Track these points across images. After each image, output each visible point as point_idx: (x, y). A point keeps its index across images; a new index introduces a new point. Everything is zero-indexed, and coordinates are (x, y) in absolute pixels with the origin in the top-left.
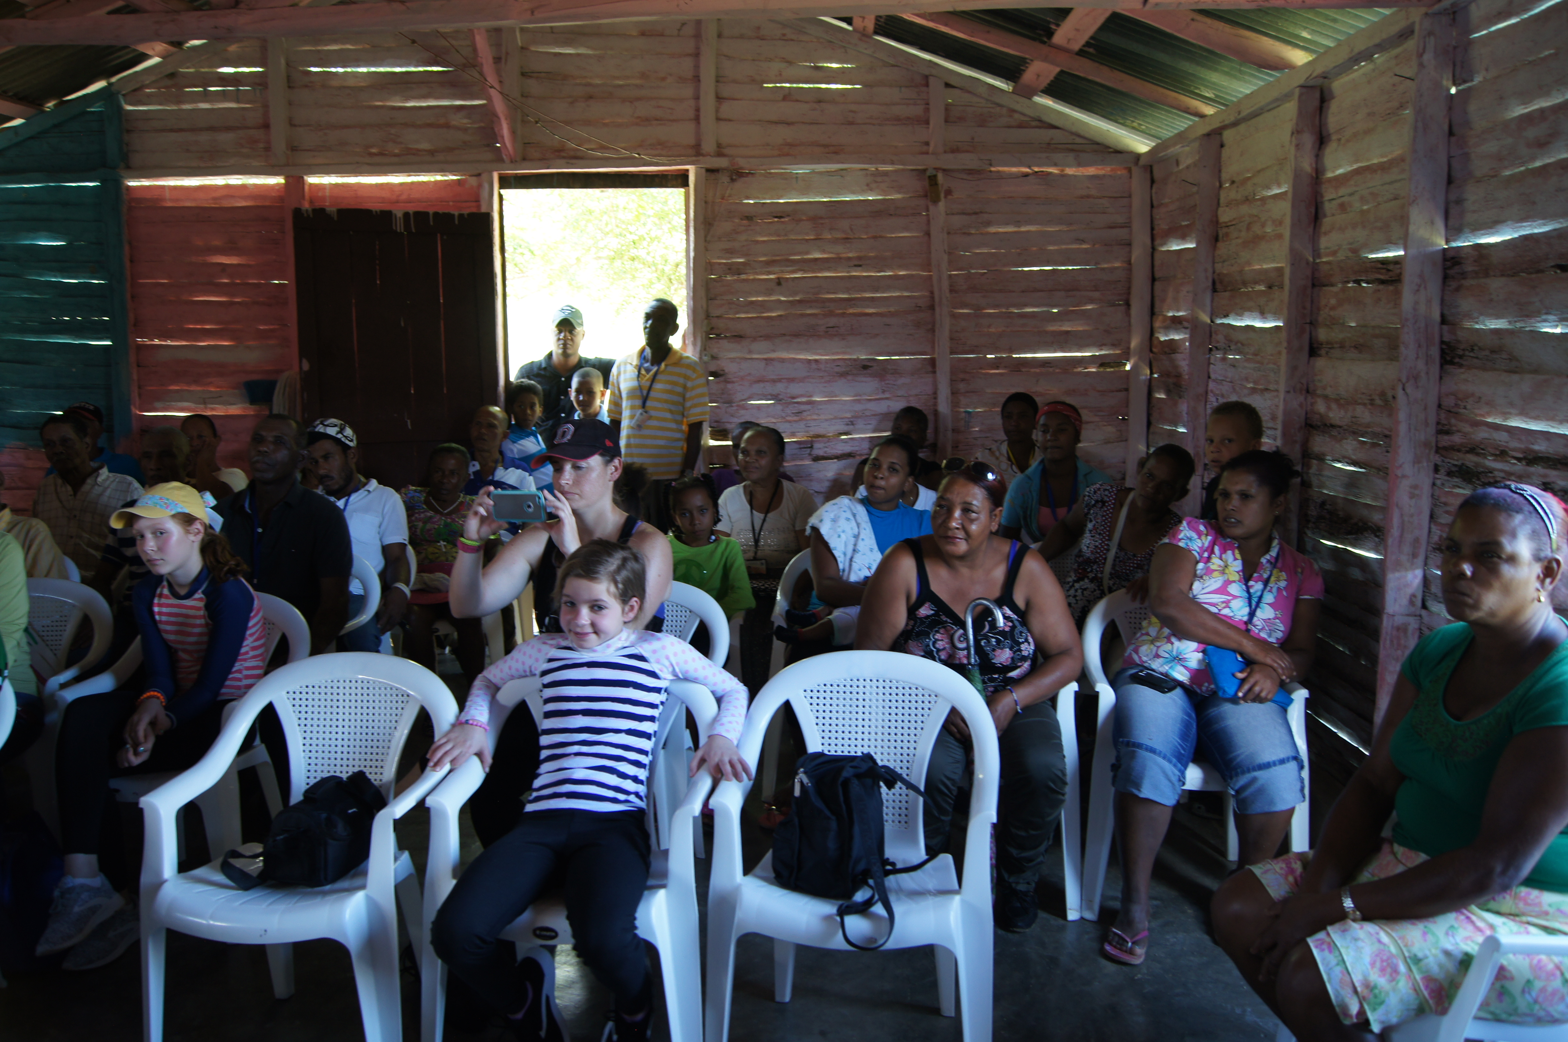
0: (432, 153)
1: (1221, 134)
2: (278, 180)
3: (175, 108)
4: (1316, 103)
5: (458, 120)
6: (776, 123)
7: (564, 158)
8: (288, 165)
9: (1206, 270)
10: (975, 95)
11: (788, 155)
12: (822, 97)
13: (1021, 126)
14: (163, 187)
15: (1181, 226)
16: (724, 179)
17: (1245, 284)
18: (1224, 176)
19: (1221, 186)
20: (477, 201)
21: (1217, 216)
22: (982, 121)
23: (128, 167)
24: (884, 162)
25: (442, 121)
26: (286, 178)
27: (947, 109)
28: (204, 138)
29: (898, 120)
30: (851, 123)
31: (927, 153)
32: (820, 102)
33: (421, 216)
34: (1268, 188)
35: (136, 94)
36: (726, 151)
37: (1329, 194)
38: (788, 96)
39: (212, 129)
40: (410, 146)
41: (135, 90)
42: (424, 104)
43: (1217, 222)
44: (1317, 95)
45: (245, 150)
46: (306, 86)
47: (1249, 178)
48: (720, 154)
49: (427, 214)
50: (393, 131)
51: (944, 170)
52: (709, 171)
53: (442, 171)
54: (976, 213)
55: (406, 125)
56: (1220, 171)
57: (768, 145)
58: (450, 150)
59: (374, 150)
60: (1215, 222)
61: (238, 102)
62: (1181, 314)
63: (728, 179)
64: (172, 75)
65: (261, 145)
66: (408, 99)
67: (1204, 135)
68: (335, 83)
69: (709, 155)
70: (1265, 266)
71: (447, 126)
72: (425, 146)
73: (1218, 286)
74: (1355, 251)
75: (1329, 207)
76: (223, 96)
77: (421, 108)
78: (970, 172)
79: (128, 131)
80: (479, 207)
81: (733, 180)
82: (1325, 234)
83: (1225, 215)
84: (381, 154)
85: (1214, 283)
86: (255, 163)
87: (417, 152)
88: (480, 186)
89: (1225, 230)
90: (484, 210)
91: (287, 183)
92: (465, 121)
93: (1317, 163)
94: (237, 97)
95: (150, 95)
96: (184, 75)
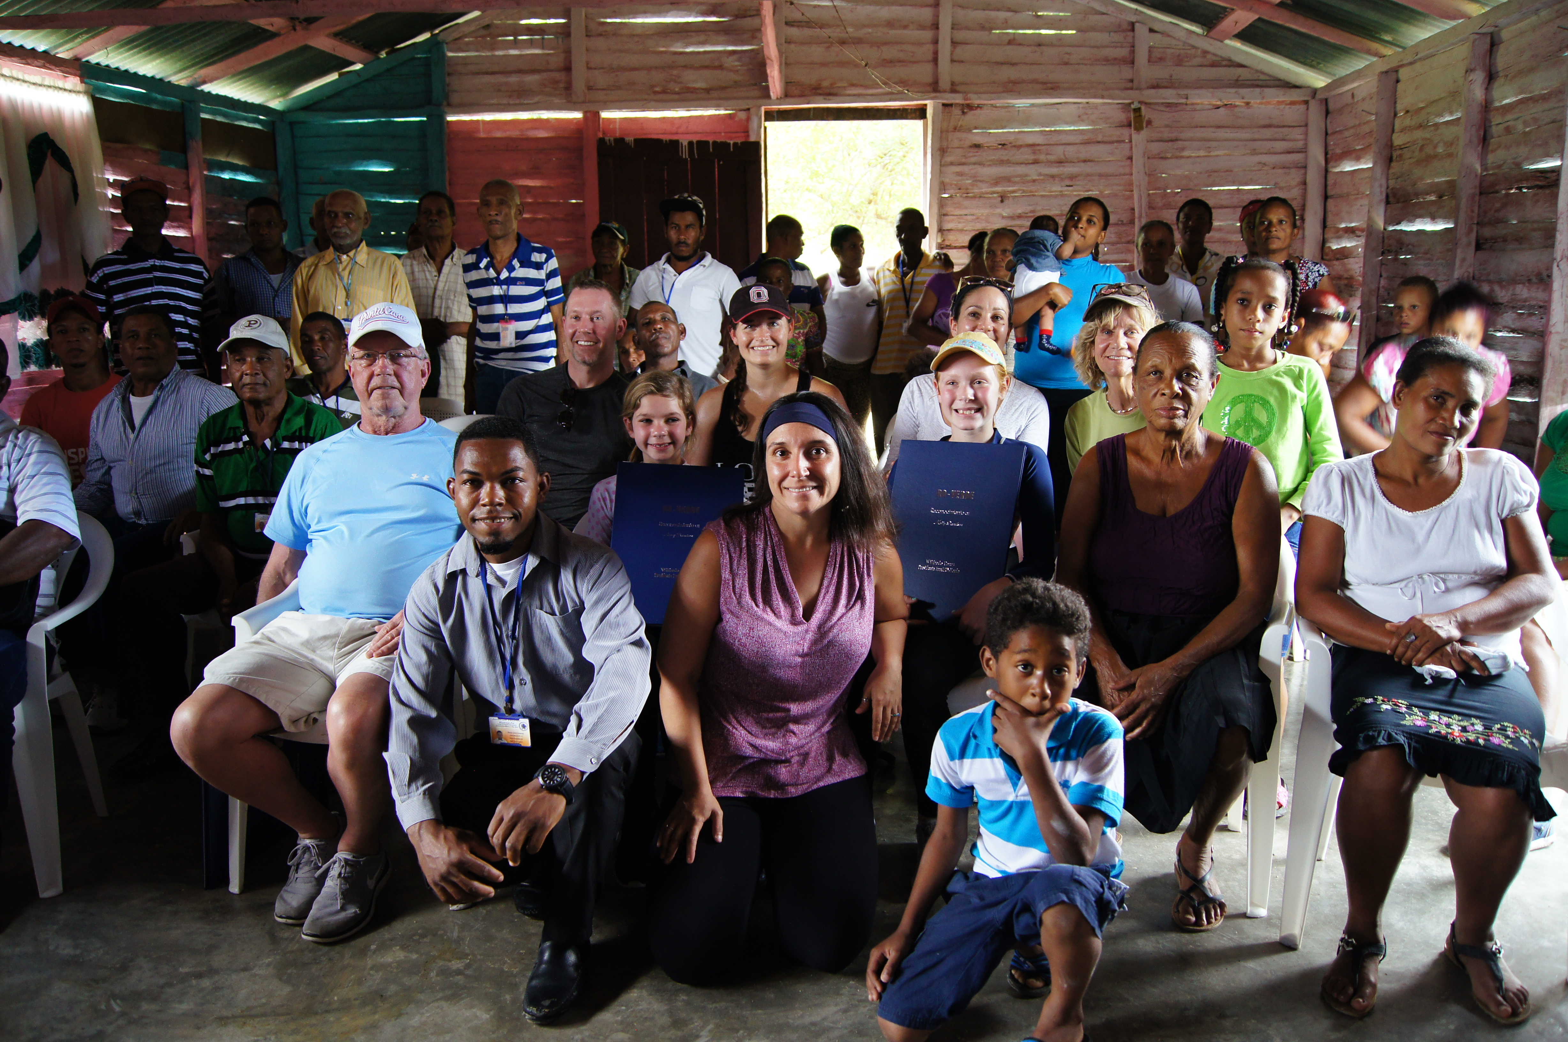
0: (707, 91)
1: (1397, 71)
2: (578, 115)
3: (489, 54)
4: (1487, 46)
5: (730, 62)
6: (1002, 64)
7: (820, 94)
8: (584, 102)
9: (1381, 186)
10: (1174, 38)
11: (1011, 91)
12: (1040, 43)
13: (1213, 65)
14: (478, 121)
15: (1355, 150)
16: (956, 111)
17: (1417, 195)
18: (1399, 107)
19: (1395, 115)
20: (746, 132)
21: (1391, 140)
22: (1180, 61)
23: (449, 105)
24: (1095, 97)
25: (717, 63)
26: (585, 113)
27: (1149, 51)
28: (513, 79)
29: (1107, 61)
30: (1066, 64)
31: (1132, 89)
32: (1039, 45)
33: (703, 145)
34: (1441, 115)
35: (458, 43)
36: (958, 88)
37: (1496, 119)
38: (1012, 41)
39: (520, 71)
40: (690, 85)
41: (456, 39)
42: (702, 50)
43: (1392, 146)
44: (1488, 40)
45: (547, 89)
46: (600, 35)
47: (1422, 108)
48: (953, 91)
49: (707, 142)
50: (675, 72)
51: (1146, 103)
52: (944, 105)
53: (718, 107)
54: (1172, 141)
55: (685, 67)
56: (1395, 103)
57: (994, 83)
58: (723, 88)
59: (657, 89)
60: (1390, 146)
61: (543, 48)
62: (1353, 225)
63: (960, 112)
64: (487, 27)
65: (562, 85)
66: (687, 46)
67: (1382, 73)
68: (625, 31)
69: (945, 92)
70: (1436, 180)
71: (720, 67)
72: (700, 85)
73: (1391, 199)
74: (1518, 165)
75: (1495, 130)
76: (531, 44)
77: (699, 53)
78: (1169, 105)
79: (449, 74)
80: (748, 136)
81: (964, 113)
82: (1492, 151)
83: (1398, 140)
84: (664, 92)
85: (1387, 196)
86: (556, 101)
87: (694, 90)
88: (748, 119)
89: (1399, 152)
90: (752, 139)
91: (585, 117)
92: (737, 63)
93: (1486, 94)
94: (542, 45)
95: (468, 44)
96: (497, 26)
